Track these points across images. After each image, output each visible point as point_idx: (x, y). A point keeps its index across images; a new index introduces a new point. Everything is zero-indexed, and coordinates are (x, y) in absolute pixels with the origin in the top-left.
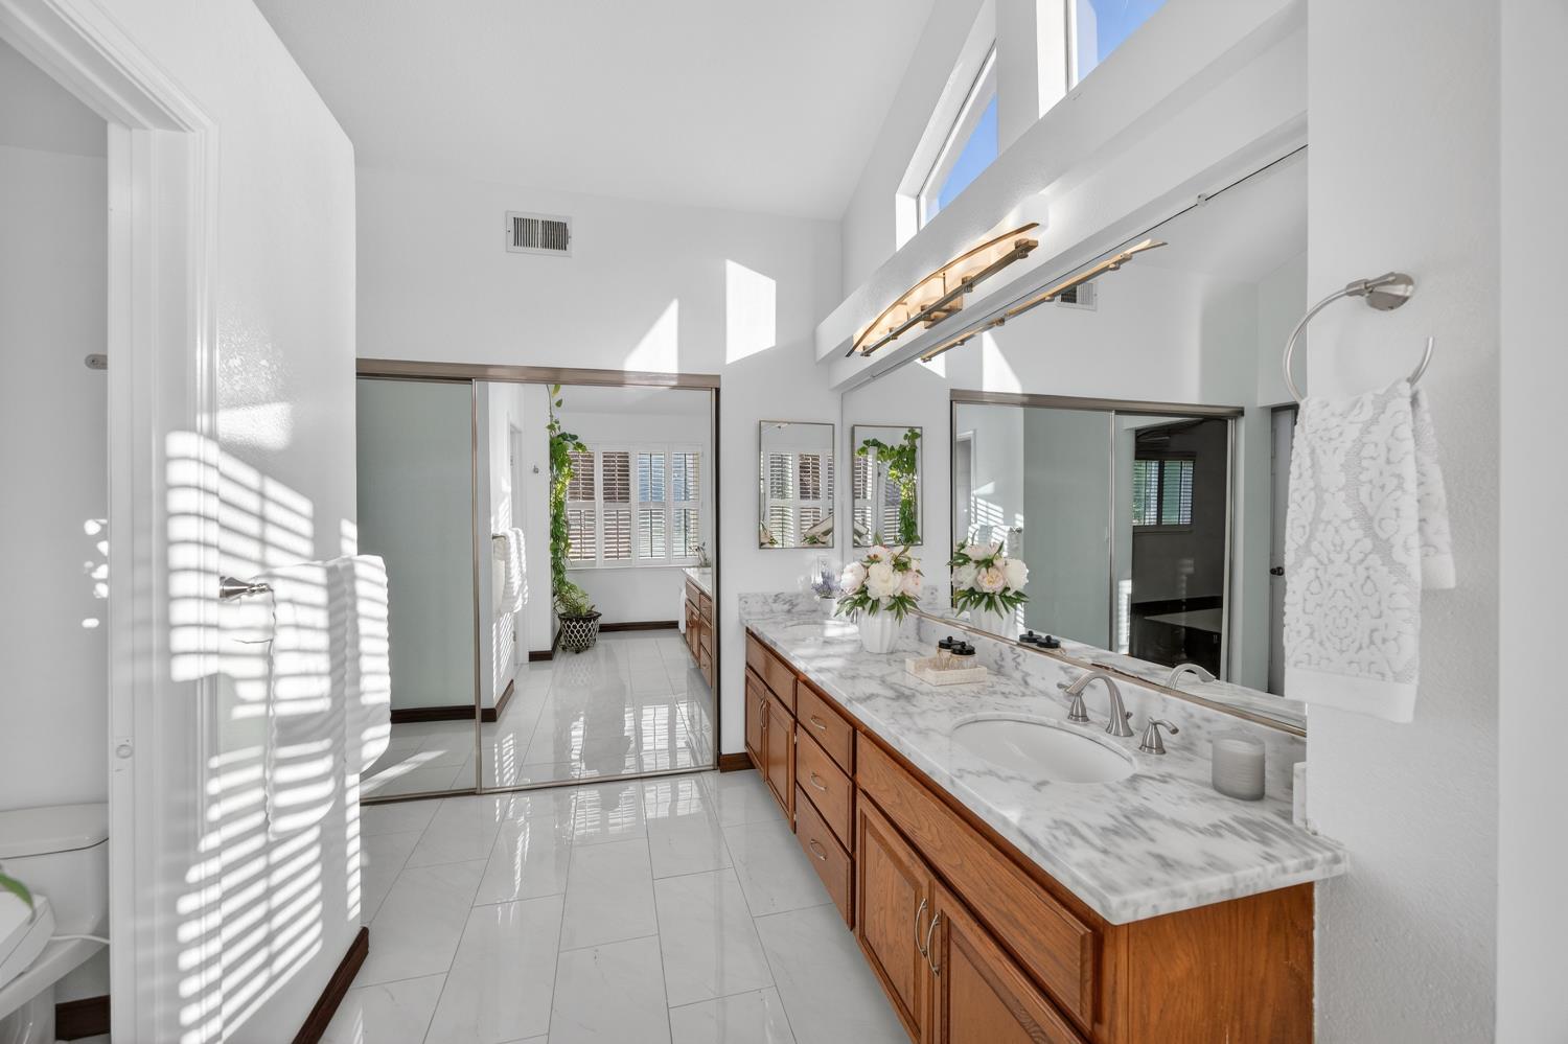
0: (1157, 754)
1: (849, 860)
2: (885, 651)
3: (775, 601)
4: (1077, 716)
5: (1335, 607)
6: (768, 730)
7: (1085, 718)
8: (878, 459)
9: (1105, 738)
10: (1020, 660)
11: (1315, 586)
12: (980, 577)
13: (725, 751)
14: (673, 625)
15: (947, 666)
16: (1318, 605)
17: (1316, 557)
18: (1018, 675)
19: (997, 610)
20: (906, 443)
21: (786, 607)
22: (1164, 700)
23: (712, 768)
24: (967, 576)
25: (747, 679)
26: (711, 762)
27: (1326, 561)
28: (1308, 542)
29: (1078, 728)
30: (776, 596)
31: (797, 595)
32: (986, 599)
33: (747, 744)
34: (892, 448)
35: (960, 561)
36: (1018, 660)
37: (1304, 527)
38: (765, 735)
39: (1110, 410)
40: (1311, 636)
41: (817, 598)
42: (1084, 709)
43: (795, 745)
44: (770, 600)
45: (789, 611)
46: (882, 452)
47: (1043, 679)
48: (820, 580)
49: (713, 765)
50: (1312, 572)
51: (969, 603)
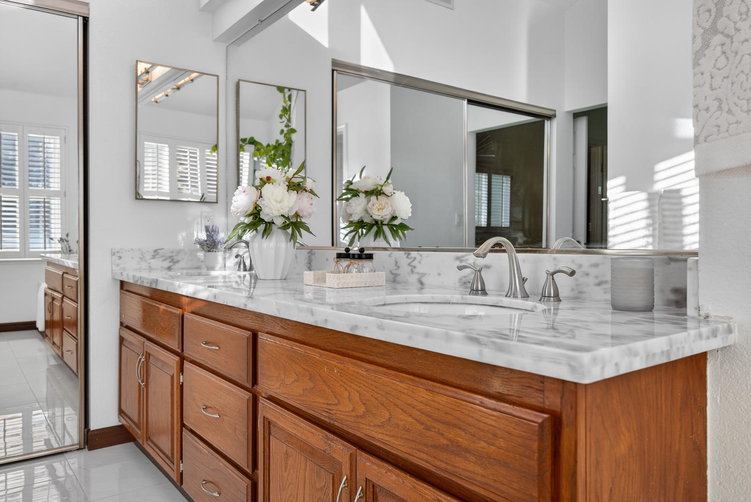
0: (554, 301)
1: (249, 482)
2: (279, 278)
3: (154, 257)
4: (477, 290)
5: (742, 72)
6: (147, 386)
7: (484, 292)
8: (254, 155)
9: (506, 301)
10: (415, 263)
11: (722, 61)
12: (370, 205)
13: (94, 425)
14: (30, 326)
15: (347, 270)
16: (724, 78)
17: (722, 33)
18: (414, 279)
19: (385, 238)
20: (282, 139)
21: (167, 264)
22: (555, 259)
23: (78, 447)
24: (358, 207)
25: (122, 340)
26: (76, 440)
27: (733, 32)
28: (714, 23)
29: (480, 298)
30: (155, 251)
31: (179, 252)
32: (375, 229)
33: (121, 412)
34: (268, 145)
35: (349, 196)
36: (413, 264)
37: (709, 11)
38: (144, 392)
39: (463, 98)
40: (720, 108)
41: (201, 254)
42: (483, 284)
43: (182, 386)
44: (148, 256)
45: (169, 268)
46: (258, 150)
47: (439, 274)
48: (203, 236)
49: (79, 444)
50: (719, 49)
51: (357, 237)
